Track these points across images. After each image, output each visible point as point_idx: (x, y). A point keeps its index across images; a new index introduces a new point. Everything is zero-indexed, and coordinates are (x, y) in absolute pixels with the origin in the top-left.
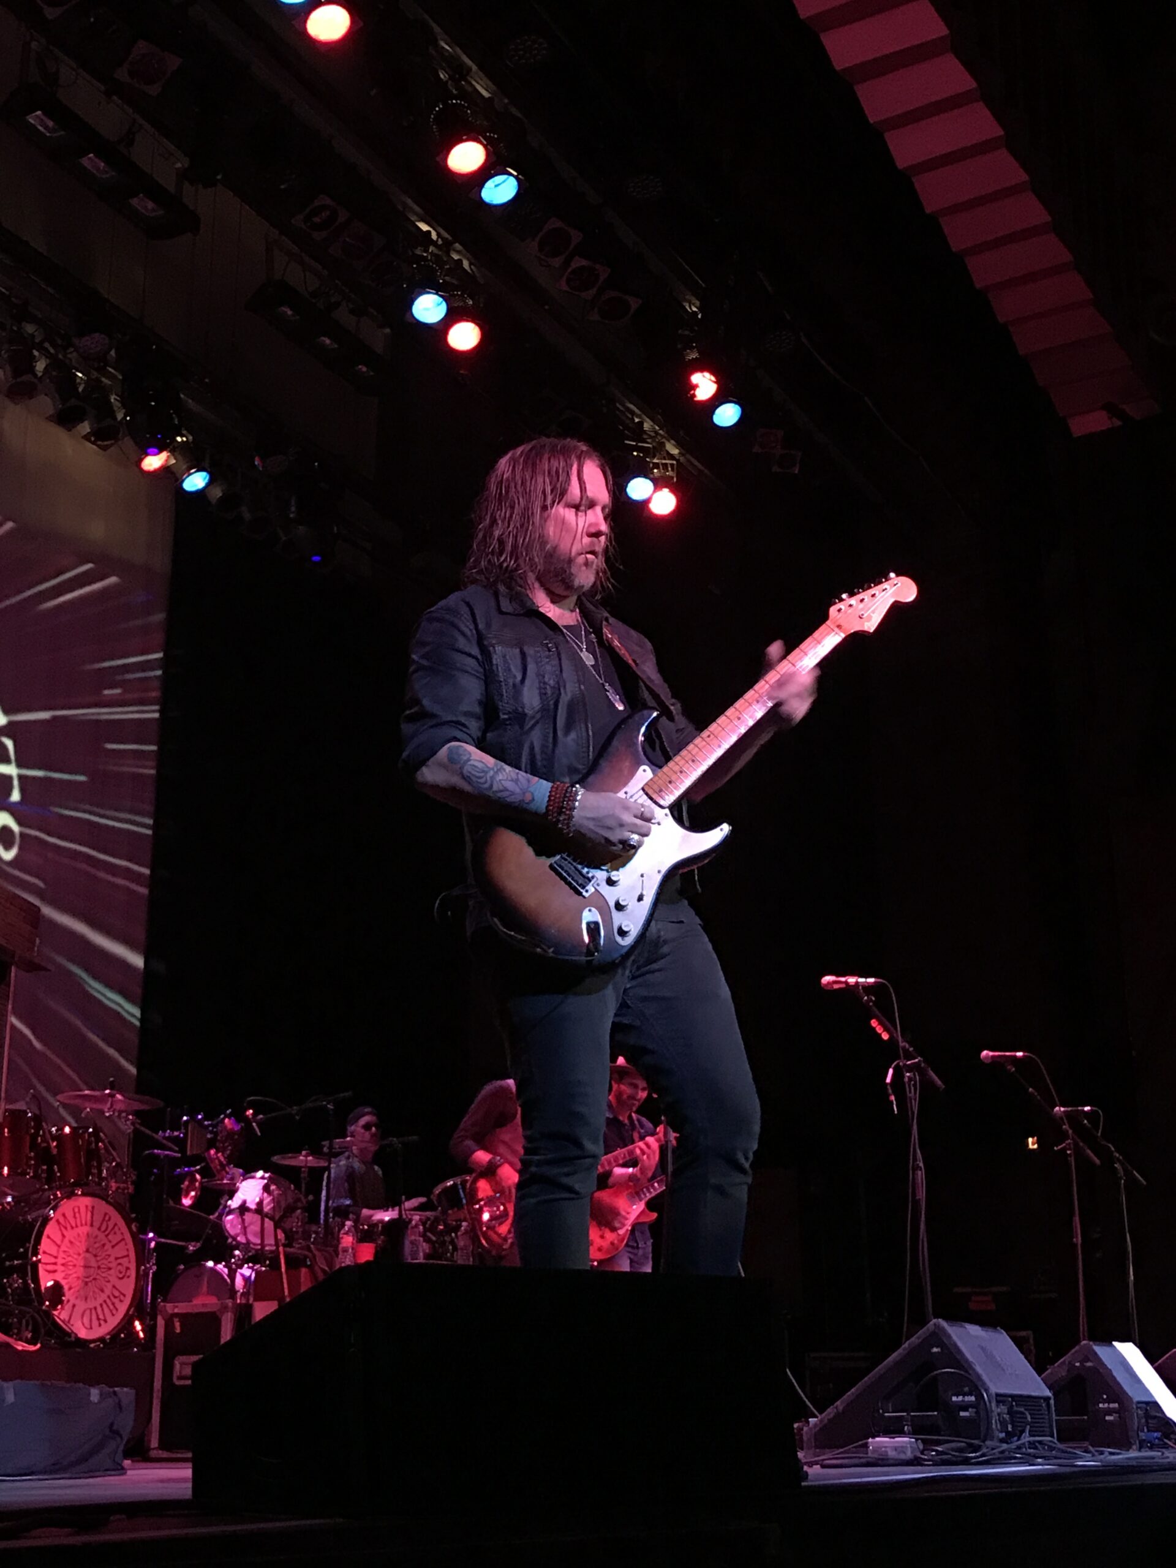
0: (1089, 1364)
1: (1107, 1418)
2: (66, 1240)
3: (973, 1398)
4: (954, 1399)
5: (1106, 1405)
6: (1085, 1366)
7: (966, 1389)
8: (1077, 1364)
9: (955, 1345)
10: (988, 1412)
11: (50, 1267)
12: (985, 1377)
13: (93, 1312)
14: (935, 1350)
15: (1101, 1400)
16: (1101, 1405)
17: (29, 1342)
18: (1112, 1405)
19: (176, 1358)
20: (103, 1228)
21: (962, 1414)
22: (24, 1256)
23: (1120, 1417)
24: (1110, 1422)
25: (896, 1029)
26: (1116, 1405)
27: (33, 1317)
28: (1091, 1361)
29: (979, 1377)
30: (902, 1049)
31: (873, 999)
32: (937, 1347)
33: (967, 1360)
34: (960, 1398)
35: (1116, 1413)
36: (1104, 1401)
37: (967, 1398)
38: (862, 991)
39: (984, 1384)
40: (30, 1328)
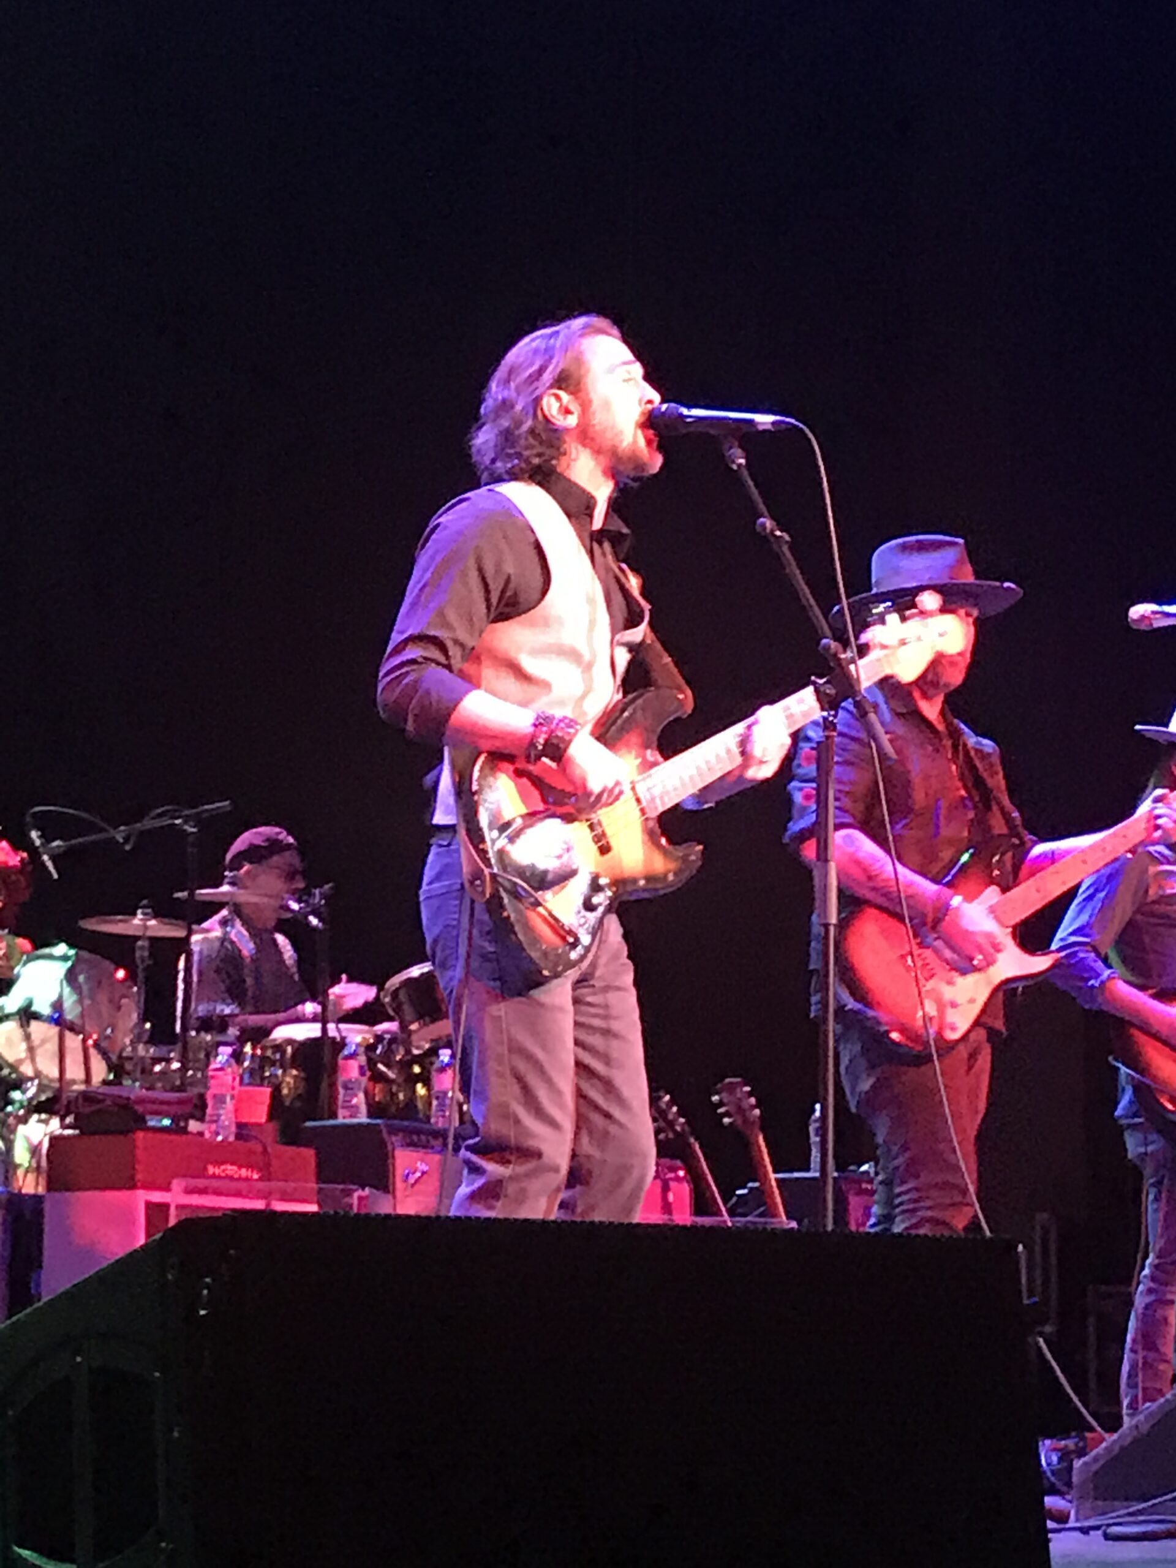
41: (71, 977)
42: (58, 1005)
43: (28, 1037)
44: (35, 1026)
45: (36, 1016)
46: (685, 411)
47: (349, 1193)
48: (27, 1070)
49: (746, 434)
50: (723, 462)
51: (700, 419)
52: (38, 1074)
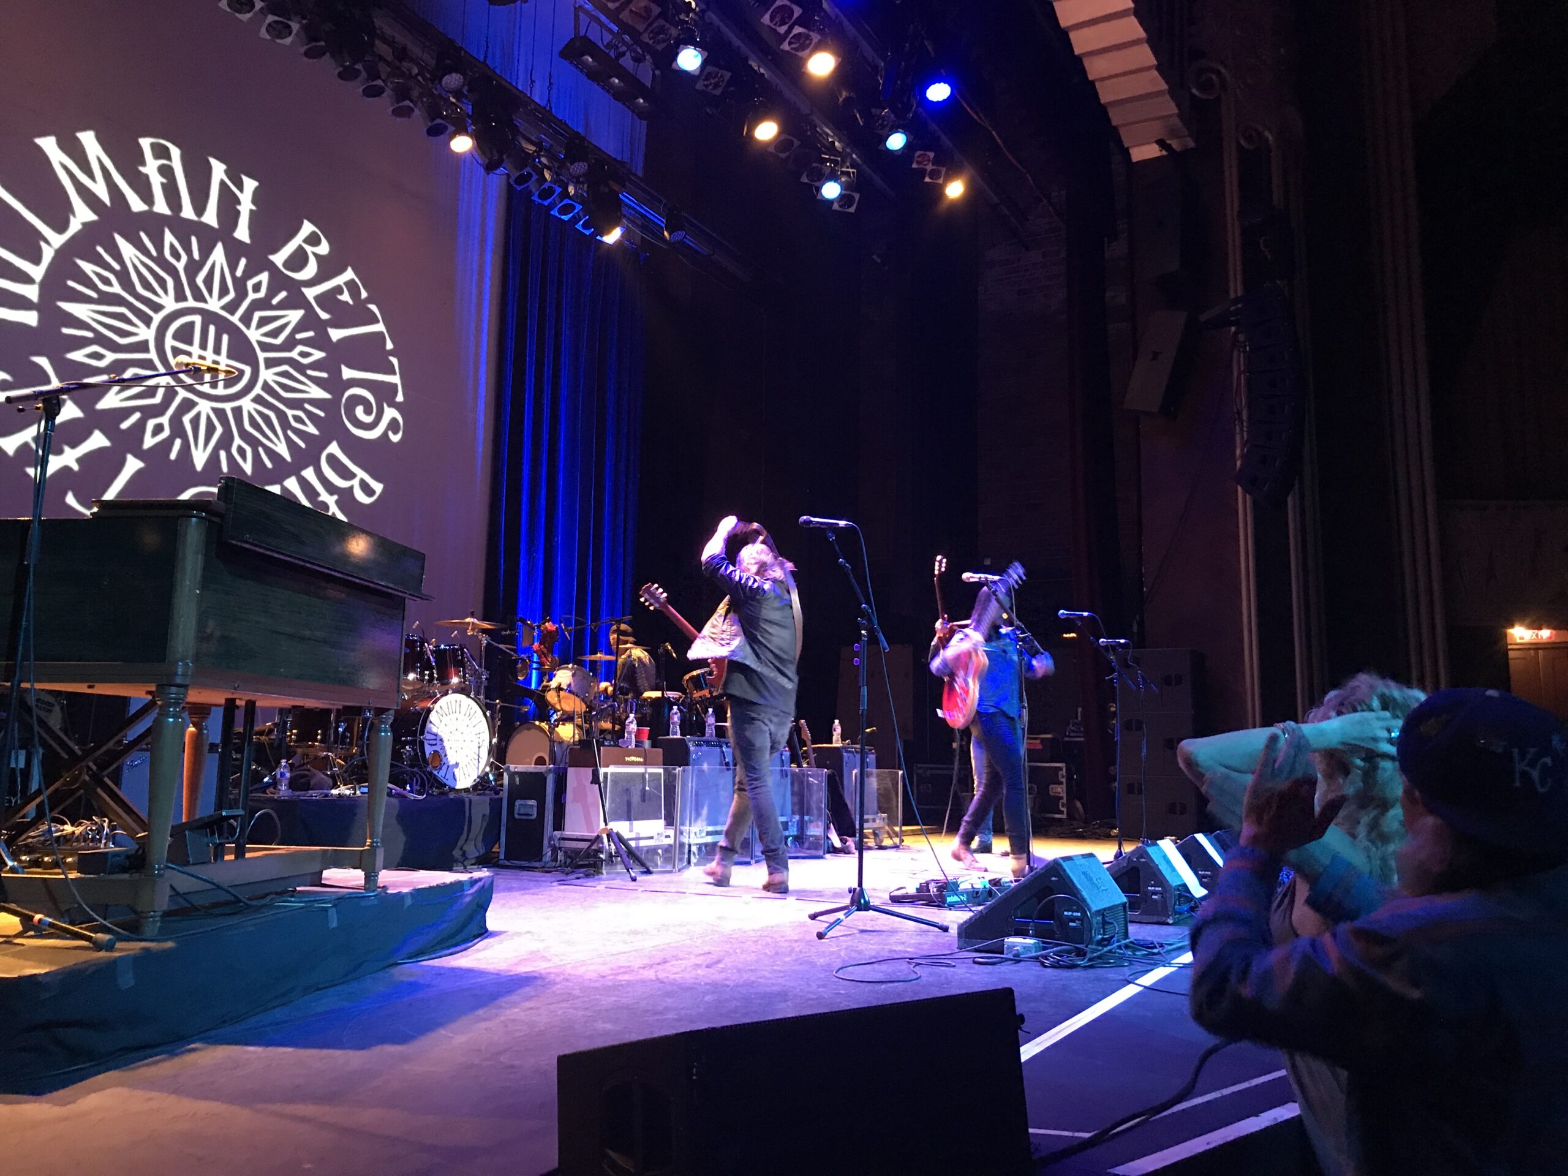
1: (1154, 896)
2: (443, 723)
3: (1079, 914)
4: (1066, 913)
5: (1153, 888)
6: (1140, 861)
7: (1075, 908)
8: (1135, 860)
9: (1069, 877)
10: (1090, 923)
11: (431, 742)
12: (1089, 901)
14: (1053, 879)
15: (1150, 885)
16: (1150, 888)
18: (1157, 888)
19: (517, 801)
20: (467, 714)
21: (1071, 924)
22: (414, 734)
23: (1162, 896)
24: (1156, 900)
26: (1160, 888)
27: (420, 776)
28: (1145, 859)
29: (1084, 900)
32: (1056, 877)
33: (1075, 887)
34: (1070, 913)
35: (1160, 894)
36: (1152, 886)
37: (1075, 914)
39: (1087, 905)
40: (419, 783)
41: (573, 675)
42: (569, 685)
43: (559, 696)
44: (561, 693)
45: (562, 689)
46: (812, 519)
47: (675, 769)
48: (558, 707)
49: (834, 528)
50: (827, 539)
51: (818, 523)
52: (562, 709)
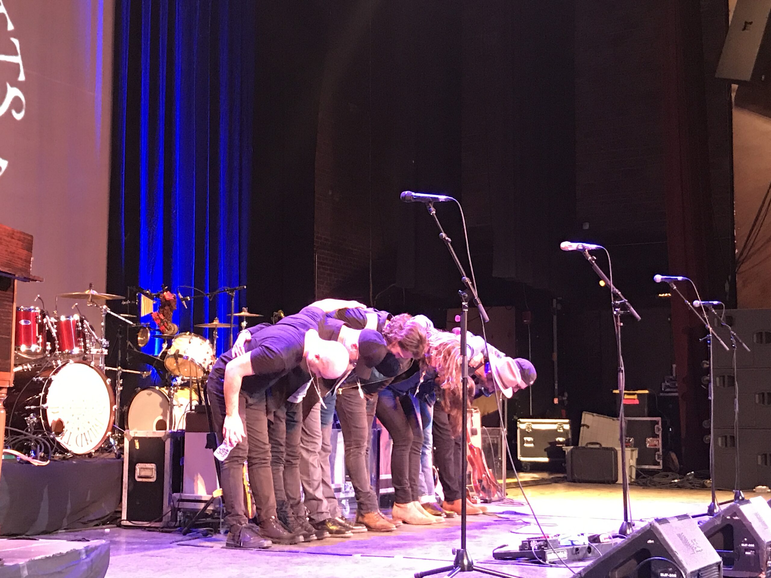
0: (736, 518)
1: (747, 553)
3: (675, 576)
4: (662, 575)
5: (746, 545)
6: (733, 519)
7: (670, 569)
8: (728, 517)
9: (664, 540)
11: (54, 410)
12: (684, 563)
13: (83, 435)
14: (650, 541)
15: (743, 541)
16: (743, 545)
17: (43, 459)
18: (750, 545)
19: (137, 465)
23: (755, 553)
24: (749, 556)
25: (610, 280)
26: (753, 545)
28: (738, 516)
29: (680, 563)
30: (613, 294)
31: (595, 258)
32: (652, 540)
33: (672, 550)
34: (666, 575)
35: (753, 550)
36: (745, 543)
37: (671, 575)
38: (587, 253)
39: (683, 567)
40: (43, 450)
43: (177, 362)
44: (179, 359)
45: (180, 356)
46: (413, 194)
48: (178, 373)
50: (427, 212)
51: (419, 197)
52: (180, 376)
